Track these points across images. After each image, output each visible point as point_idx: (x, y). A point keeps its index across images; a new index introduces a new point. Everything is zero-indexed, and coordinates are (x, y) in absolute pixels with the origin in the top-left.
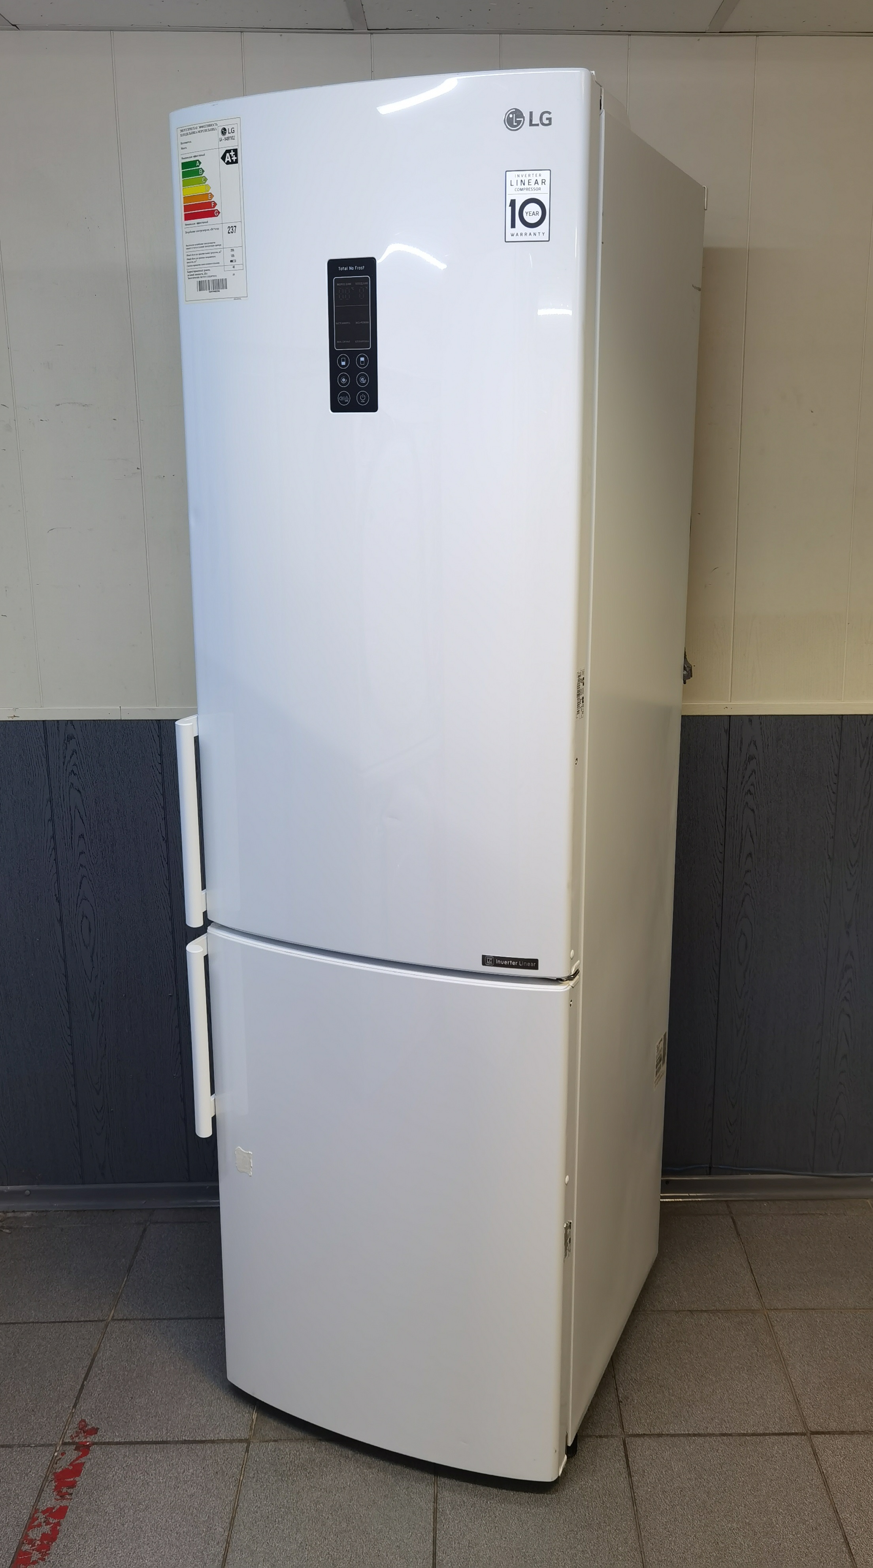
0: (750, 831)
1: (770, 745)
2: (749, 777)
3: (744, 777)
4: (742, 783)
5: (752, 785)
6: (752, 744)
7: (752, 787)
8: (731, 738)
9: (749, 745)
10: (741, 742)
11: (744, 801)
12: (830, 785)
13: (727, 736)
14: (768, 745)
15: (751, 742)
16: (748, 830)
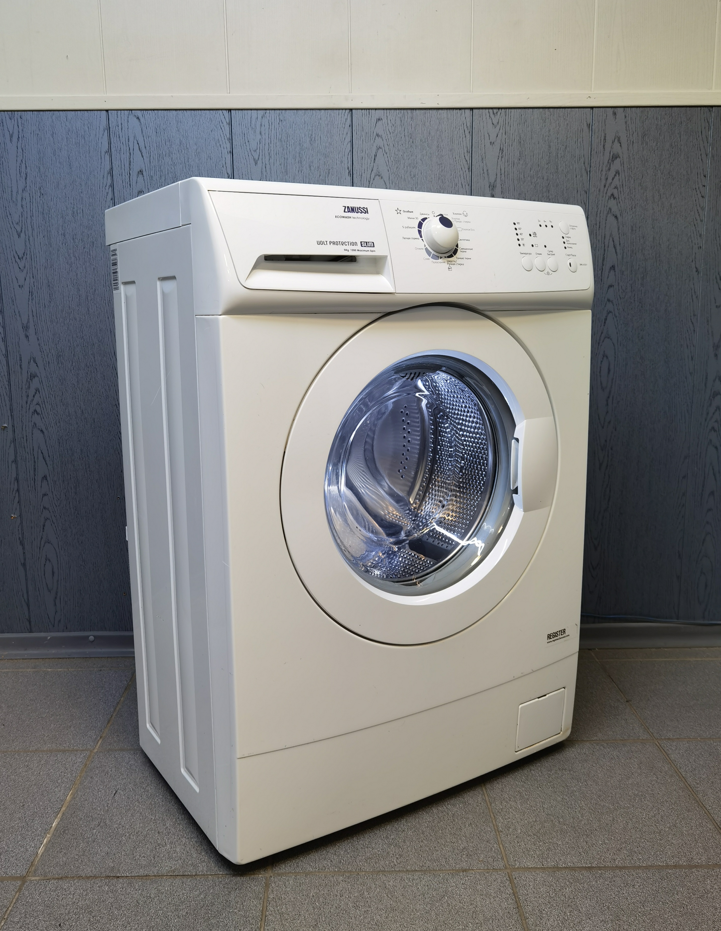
0: (613, 241)
1: (635, 141)
2: (613, 179)
3: (607, 179)
4: (605, 186)
5: (616, 188)
6: (616, 140)
7: (616, 190)
8: (593, 134)
9: (613, 142)
10: (605, 139)
11: (607, 207)
12: (699, 188)
13: (589, 131)
14: (633, 142)
15: (615, 139)
16: (611, 239)
